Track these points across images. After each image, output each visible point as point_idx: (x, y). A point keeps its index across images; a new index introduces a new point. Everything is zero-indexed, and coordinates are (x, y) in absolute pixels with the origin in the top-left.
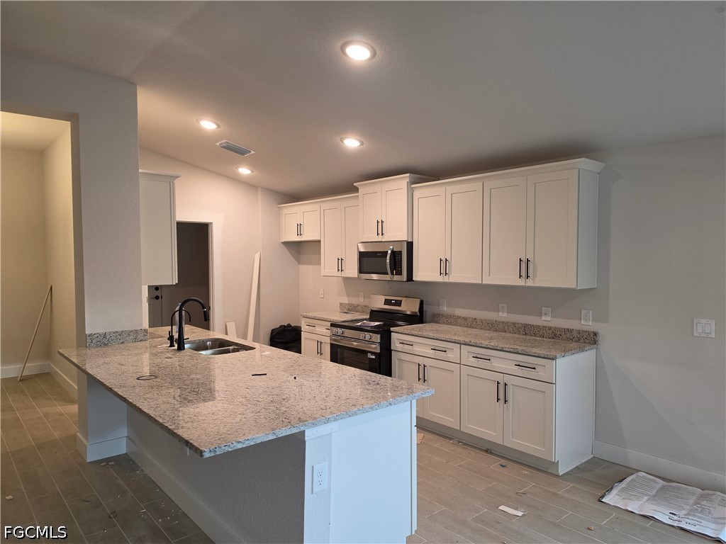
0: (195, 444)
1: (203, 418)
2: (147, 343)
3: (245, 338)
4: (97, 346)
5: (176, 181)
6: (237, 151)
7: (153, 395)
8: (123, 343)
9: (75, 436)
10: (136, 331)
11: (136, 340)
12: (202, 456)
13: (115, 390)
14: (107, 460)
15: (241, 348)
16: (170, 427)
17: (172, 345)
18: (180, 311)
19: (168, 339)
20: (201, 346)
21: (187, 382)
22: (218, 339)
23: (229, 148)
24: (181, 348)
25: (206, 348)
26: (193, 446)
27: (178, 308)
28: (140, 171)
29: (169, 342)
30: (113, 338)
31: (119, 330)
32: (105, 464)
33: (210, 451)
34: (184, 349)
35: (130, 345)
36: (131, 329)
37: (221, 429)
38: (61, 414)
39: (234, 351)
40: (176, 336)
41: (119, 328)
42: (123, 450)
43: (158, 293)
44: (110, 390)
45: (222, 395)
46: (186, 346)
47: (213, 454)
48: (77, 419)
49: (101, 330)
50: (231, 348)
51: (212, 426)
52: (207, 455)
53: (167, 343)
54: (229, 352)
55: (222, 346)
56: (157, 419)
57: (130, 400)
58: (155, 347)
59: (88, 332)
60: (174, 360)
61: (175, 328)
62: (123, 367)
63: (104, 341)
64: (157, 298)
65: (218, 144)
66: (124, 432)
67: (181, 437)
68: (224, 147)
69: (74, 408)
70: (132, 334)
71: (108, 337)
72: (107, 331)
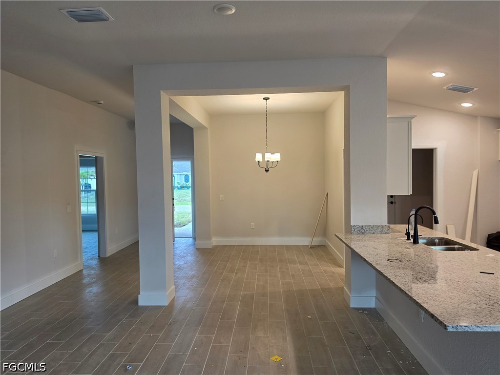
0: (440, 319)
1: (443, 300)
2: (389, 235)
3: (464, 238)
4: (358, 234)
5: (413, 120)
6: (463, 91)
7: (401, 274)
8: (374, 233)
9: (342, 288)
10: (382, 226)
11: (382, 232)
12: (446, 329)
13: (374, 265)
14: (364, 309)
15: (465, 248)
16: (418, 301)
17: (409, 239)
18: (416, 214)
19: (406, 234)
20: (431, 242)
21: (425, 269)
22: (444, 238)
23: (455, 89)
24: (416, 242)
25: (434, 244)
26: (438, 319)
27: (413, 212)
28: (388, 116)
29: (407, 236)
30: (367, 229)
31: (371, 224)
32: (361, 311)
33: (453, 327)
34: (418, 243)
35: (378, 235)
36: (379, 225)
37: (460, 312)
38: (333, 273)
39: (459, 249)
40: (412, 233)
41: (371, 223)
42: (373, 306)
43: (392, 199)
44: (371, 265)
45: (455, 284)
46: (420, 241)
47: (455, 330)
48: (344, 278)
49: (361, 224)
50: (456, 246)
51: (450, 307)
52: (450, 329)
53: (404, 237)
54: (455, 250)
55: (448, 244)
56: (407, 292)
57: (386, 275)
58: (396, 238)
59: (352, 224)
60: (411, 250)
61: (412, 227)
62: (377, 250)
63: (363, 231)
64: (392, 203)
65: (445, 88)
66: (374, 293)
67: (427, 310)
68: (450, 89)
69: (342, 271)
70: (379, 228)
71: (364, 229)
72: (364, 224)
